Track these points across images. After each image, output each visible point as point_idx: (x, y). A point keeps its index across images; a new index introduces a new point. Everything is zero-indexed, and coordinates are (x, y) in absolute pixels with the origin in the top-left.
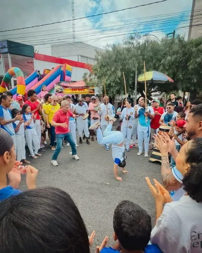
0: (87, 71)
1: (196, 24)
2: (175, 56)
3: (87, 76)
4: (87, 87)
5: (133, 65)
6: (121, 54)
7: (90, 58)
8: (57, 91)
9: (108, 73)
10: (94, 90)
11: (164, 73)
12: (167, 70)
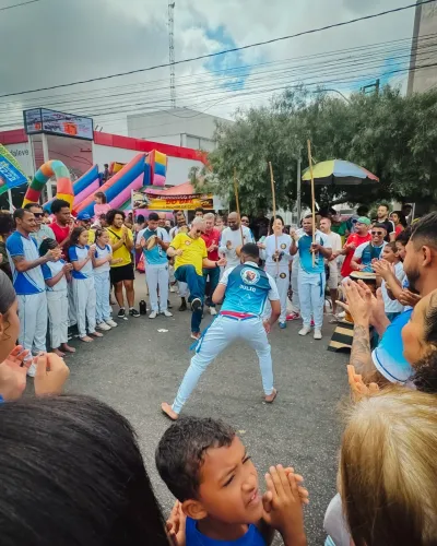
0: (199, 165)
1: (425, 63)
2: (381, 128)
3: (198, 174)
4: (198, 195)
5: (290, 147)
6: (266, 129)
7: (204, 139)
8: (137, 205)
9: (241, 166)
10: (211, 201)
11: (358, 163)
12: (364, 157)
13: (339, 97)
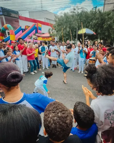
0: (50, 27)
1: (108, 3)
2: (97, 20)
3: (51, 31)
4: (51, 37)
5: (75, 24)
6: (69, 19)
7: (51, 20)
8: (34, 39)
9: (62, 29)
10: (54, 38)
11: (91, 30)
12: (93, 28)
13: (87, 11)
